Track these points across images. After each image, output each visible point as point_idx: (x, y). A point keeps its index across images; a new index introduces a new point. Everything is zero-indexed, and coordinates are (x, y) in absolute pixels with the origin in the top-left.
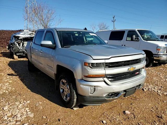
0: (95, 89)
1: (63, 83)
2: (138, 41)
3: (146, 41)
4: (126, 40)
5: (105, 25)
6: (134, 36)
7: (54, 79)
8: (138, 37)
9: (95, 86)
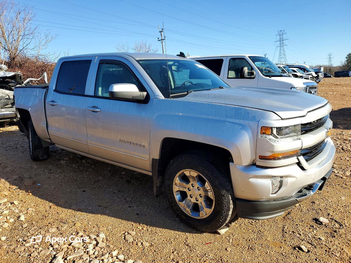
0: (281, 182)
1: (185, 179)
2: (254, 78)
3: (268, 78)
4: (228, 78)
5: (149, 48)
6: (246, 70)
7: (151, 174)
8: (253, 71)
9: (282, 177)
